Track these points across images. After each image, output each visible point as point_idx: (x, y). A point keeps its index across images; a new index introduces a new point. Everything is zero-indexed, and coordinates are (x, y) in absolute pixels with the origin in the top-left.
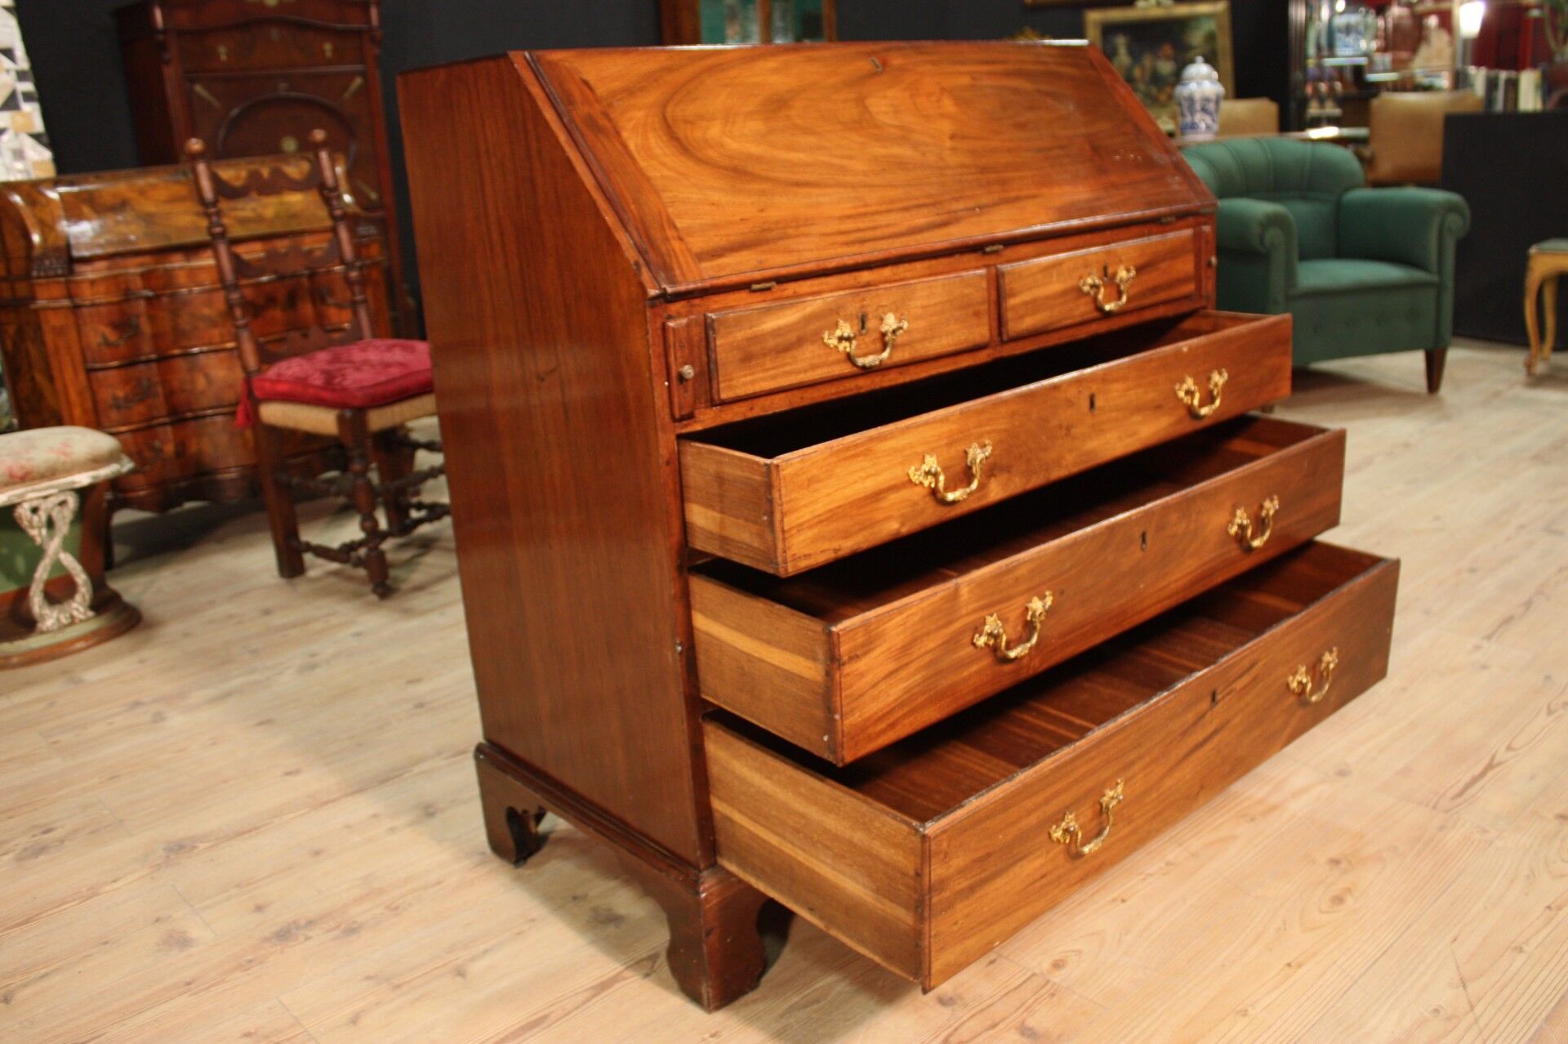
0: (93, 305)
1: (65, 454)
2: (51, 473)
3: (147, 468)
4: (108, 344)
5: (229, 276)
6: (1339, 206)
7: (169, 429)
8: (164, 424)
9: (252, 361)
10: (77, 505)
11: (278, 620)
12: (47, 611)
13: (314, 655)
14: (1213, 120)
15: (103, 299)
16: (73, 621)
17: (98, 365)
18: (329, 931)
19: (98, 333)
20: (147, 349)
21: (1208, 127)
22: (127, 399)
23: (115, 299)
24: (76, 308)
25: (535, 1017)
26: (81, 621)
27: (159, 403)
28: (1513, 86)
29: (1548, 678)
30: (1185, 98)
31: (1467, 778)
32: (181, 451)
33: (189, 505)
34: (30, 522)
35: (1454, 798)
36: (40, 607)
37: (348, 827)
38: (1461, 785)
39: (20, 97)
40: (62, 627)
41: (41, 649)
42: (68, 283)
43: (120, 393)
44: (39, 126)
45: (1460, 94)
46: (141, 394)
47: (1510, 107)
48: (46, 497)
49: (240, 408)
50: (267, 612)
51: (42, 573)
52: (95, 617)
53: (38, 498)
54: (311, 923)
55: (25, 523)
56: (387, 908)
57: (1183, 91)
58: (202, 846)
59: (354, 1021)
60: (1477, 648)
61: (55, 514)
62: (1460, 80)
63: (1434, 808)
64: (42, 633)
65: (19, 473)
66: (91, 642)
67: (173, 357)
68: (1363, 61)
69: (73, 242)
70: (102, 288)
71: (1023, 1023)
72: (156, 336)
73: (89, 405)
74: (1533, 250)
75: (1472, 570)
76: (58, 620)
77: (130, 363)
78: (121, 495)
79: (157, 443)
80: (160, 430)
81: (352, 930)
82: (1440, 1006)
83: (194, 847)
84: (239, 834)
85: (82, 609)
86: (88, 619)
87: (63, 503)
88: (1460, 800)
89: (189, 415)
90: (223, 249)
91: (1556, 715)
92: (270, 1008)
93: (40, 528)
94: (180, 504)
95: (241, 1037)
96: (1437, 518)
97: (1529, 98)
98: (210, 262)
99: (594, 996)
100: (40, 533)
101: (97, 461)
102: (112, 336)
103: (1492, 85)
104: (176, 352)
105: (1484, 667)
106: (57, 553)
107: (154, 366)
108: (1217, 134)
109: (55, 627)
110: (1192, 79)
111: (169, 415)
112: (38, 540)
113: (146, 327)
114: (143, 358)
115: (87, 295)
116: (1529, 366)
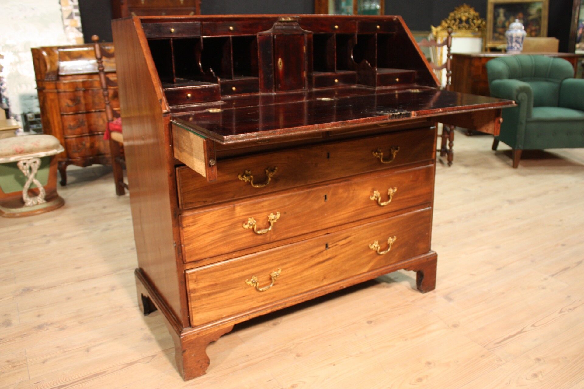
0: (65, 92)
1: (37, 145)
2: (31, 151)
3: (79, 151)
4: (68, 106)
5: (104, 85)
6: (561, 85)
7: (88, 138)
8: (87, 136)
9: (110, 117)
10: (40, 163)
11: (106, 211)
12: (28, 199)
13: (110, 225)
14: (520, 46)
15: (68, 90)
16: (38, 204)
17: (65, 113)
18: (56, 328)
19: (66, 102)
20: (83, 108)
21: (518, 49)
22: (74, 126)
23: (72, 90)
24: (58, 92)
25: (102, 371)
26: (41, 204)
27: (85, 129)
29: (569, 297)
30: (509, 37)
31: (507, 336)
32: (92, 146)
33: (94, 166)
34: (23, 168)
35: (495, 344)
36: (26, 198)
37: (84, 290)
38: (502, 338)
39: (74, 15)
40: (34, 205)
41: (25, 212)
42: (56, 84)
43: (72, 124)
44: (79, 24)
46: (79, 125)
48: (29, 160)
49: (105, 133)
50: (104, 207)
51: (27, 186)
52: (46, 203)
53: (26, 160)
54: (52, 324)
55: (21, 168)
56: (79, 322)
57: (508, 33)
58: (35, 290)
59: (44, 362)
60: (545, 279)
61: (32, 166)
63: (484, 347)
64: (26, 206)
65: (19, 150)
66: (43, 211)
67: (92, 112)
69: (60, 69)
70: (67, 86)
72: (86, 105)
73: (61, 127)
75: (563, 245)
76: (32, 202)
77: (76, 113)
78: (70, 160)
79: (84, 142)
80: (85, 138)
81: (63, 329)
83: (32, 290)
84: (49, 288)
85: (41, 200)
86: (43, 203)
87: (35, 162)
88: (498, 345)
89: (96, 133)
90: (102, 75)
91: (563, 313)
92: (21, 353)
93: (26, 170)
94: (91, 165)
95: (6, 362)
96: (561, 220)
98: (98, 79)
99: (126, 367)
100: (26, 172)
101: (47, 148)
102: (70, 103)
104: (93, 110)
105: (544, 288)
106: (32, 179)
107: (85, 115)
108: (522, 51)
109: (31, 205)
110: (513, 28)
111: (89, 133)
112: (26, 175)
113: (82, 101)
114: (80, 112)
115: (62, 88)
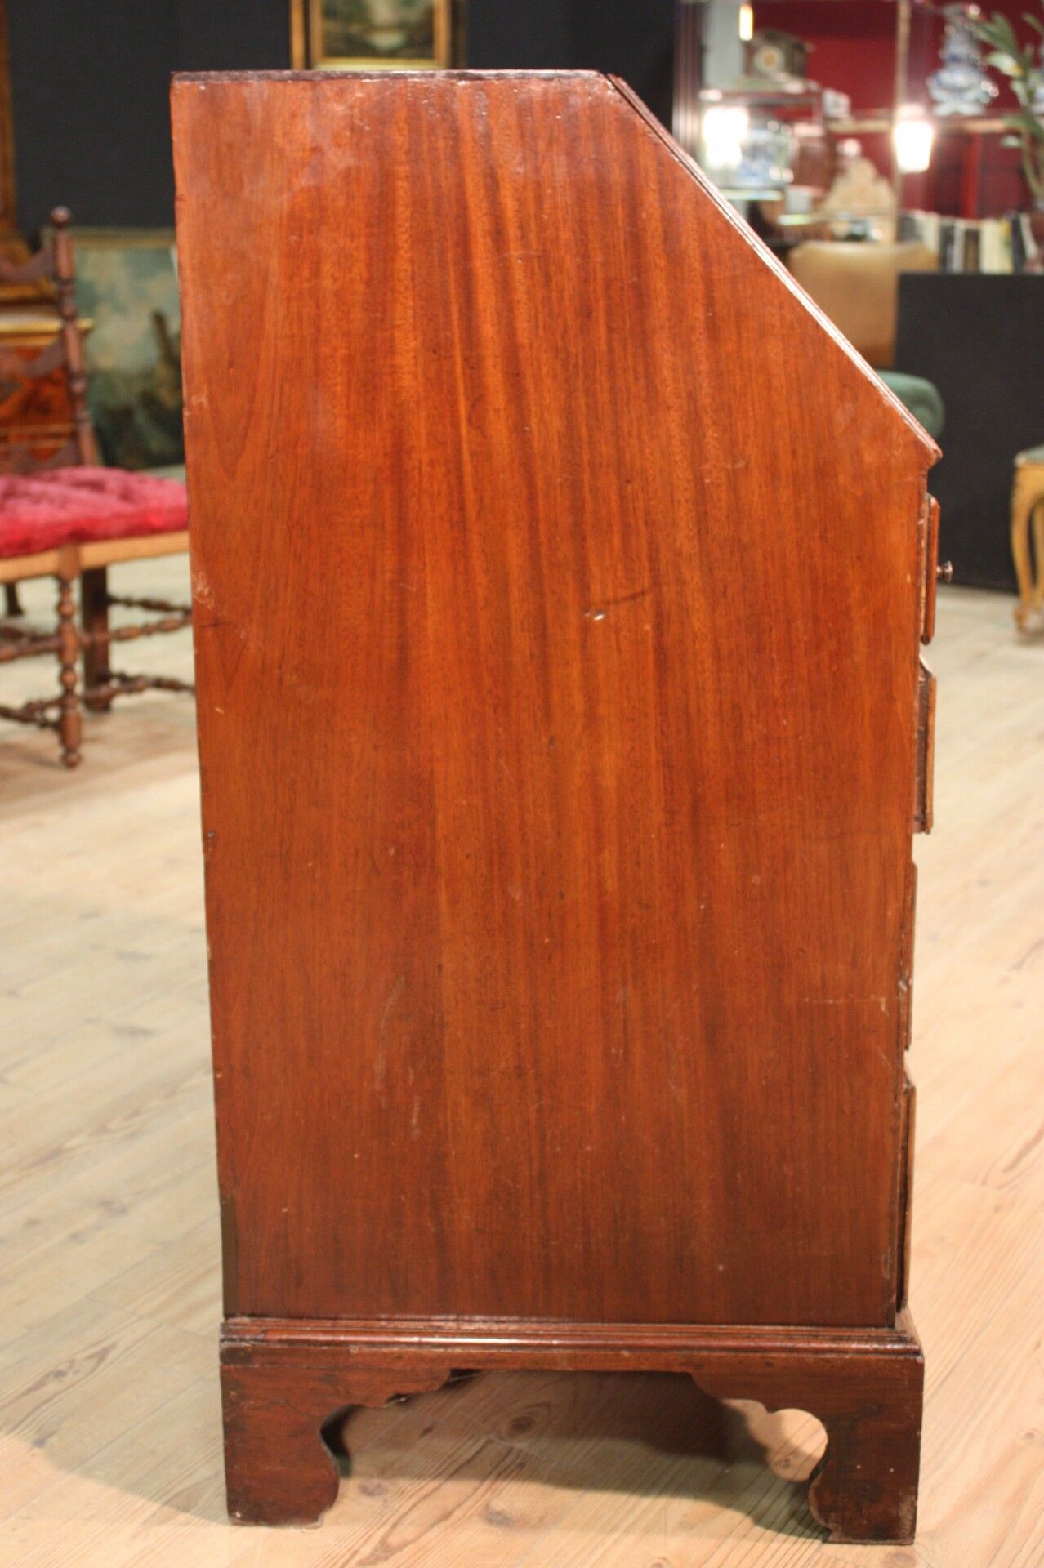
28: (973, 238)
31: (1018, 1145)
35: (1007, 1169)
38: (1014, 1153)
45: (906, 248)
47: (971, 268)
60: (1005, 981)
62: (905, 231)
63: (984, 1183)
68: (773, 196)
71: (487, 1506)
74: (1021, 460)
82: (1034, 1429)
88: (1015, 1171)
97: (995, 259)
103: (947, 237)
116: (1020, 618)
